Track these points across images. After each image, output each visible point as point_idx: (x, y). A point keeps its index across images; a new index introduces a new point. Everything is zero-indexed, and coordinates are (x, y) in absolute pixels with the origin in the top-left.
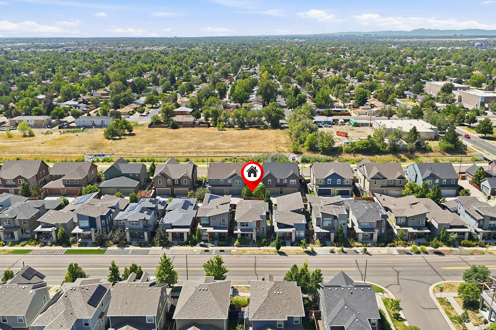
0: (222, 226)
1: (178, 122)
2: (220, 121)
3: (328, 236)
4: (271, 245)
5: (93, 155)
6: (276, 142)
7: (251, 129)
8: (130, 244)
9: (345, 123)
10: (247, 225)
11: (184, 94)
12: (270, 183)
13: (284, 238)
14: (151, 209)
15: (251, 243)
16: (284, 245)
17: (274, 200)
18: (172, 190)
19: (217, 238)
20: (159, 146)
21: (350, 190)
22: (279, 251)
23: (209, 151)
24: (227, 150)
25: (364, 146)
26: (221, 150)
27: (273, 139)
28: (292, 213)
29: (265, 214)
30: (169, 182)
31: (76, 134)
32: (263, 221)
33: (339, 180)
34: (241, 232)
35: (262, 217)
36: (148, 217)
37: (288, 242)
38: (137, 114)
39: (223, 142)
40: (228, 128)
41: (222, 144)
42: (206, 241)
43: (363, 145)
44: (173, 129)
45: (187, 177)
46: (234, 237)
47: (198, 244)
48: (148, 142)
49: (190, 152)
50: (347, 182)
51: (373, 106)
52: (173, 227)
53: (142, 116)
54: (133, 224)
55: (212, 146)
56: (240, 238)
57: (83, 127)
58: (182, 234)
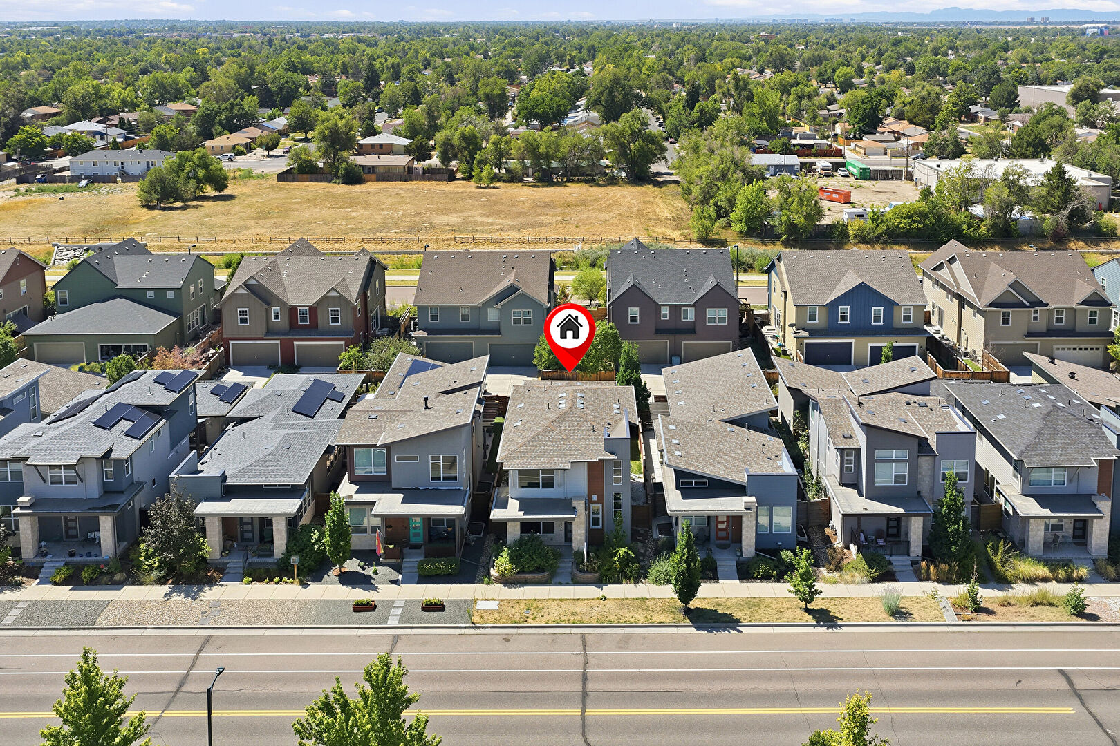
0: (443, 485)
1: (363, 167)
2: (482, 162)
3: (893, 529)
4: (653, 572)
5: (80, 247)
6: (643, 215)
7: (569, 184)
8: (32, 571)
9: (835, 173)
10: (549, 484)
11: (395, 114)
12: (633, 319)
13: (708, 539)
14: (157, 411)
15: (566, 565)
16: (713, 575)
17: (655, 383)
18: (287, 348)
19: (419, 540)
20: (293, 225)
21: (917, 344)
22: (693, 604)
23: (442, 236)
24: (495, 236)
25: (914, 221)
26: (478, 235)
27: (634, 209)
28: (729, 427)
29: (623, 432)
30: (276, 317)
31: (60, 195)
32: (617, 464)
33: (876, 311)
34: (521, 515)
35: (611, 444)
36: (125, 448)
37: (726, 562)
38: (260, 152)
39: (487, 216)
40: (505, 181)
41: (485, 219)
42: (369, 557)
43: (911, 216)
44: (346, 183)
45: (342, 300)
46: (492, 537)
47: (335, 571)
48: (263, 215)
49: (382, 240)
50: (907, 318)
51: (898, 135)
52: (231, 492)
53: (269, 156)
54: (56, 481)
55: (454, 225)
56: (519, 543)
57: (86, 177)
58: (265, 523)
